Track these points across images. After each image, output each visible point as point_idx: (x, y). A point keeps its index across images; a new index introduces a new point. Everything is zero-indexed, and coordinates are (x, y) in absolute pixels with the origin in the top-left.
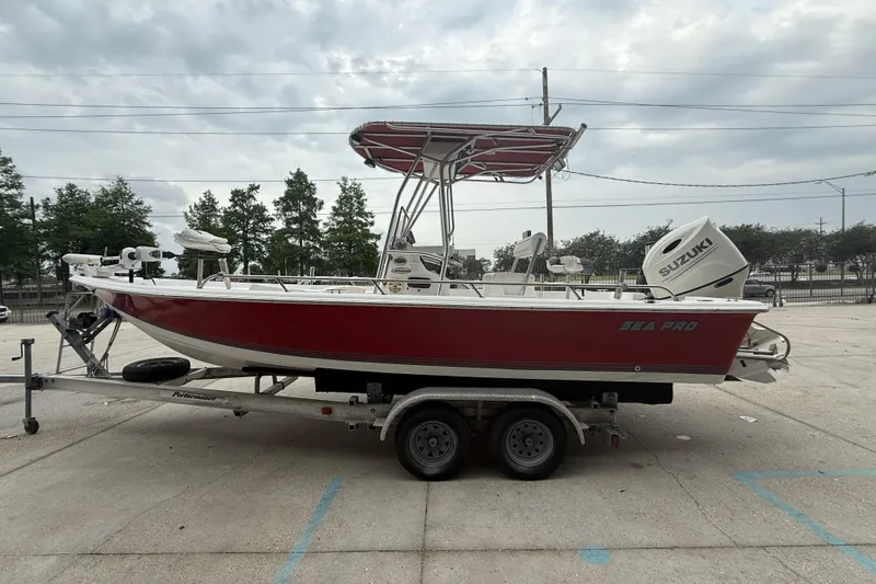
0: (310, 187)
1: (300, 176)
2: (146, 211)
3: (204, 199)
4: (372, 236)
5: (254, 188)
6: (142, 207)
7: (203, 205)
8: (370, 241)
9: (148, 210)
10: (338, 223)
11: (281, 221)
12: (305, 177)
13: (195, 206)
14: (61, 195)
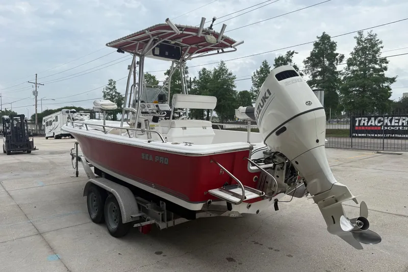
0: (333, 46)
1: (325, 38)
2: (234, 79)
3: (263, 66)
4: (387, 79)
5: (291, 54)
6: (231, 76)
7: (262, 71)
8: (386, 84)
9: (234, 78)
10: (353, 72)
11: (308, 75)
12: (329, 38)
13: (257, 71)
14: (200, 75)
